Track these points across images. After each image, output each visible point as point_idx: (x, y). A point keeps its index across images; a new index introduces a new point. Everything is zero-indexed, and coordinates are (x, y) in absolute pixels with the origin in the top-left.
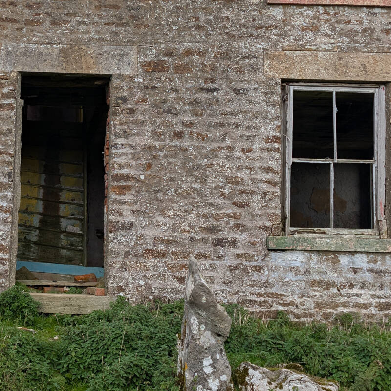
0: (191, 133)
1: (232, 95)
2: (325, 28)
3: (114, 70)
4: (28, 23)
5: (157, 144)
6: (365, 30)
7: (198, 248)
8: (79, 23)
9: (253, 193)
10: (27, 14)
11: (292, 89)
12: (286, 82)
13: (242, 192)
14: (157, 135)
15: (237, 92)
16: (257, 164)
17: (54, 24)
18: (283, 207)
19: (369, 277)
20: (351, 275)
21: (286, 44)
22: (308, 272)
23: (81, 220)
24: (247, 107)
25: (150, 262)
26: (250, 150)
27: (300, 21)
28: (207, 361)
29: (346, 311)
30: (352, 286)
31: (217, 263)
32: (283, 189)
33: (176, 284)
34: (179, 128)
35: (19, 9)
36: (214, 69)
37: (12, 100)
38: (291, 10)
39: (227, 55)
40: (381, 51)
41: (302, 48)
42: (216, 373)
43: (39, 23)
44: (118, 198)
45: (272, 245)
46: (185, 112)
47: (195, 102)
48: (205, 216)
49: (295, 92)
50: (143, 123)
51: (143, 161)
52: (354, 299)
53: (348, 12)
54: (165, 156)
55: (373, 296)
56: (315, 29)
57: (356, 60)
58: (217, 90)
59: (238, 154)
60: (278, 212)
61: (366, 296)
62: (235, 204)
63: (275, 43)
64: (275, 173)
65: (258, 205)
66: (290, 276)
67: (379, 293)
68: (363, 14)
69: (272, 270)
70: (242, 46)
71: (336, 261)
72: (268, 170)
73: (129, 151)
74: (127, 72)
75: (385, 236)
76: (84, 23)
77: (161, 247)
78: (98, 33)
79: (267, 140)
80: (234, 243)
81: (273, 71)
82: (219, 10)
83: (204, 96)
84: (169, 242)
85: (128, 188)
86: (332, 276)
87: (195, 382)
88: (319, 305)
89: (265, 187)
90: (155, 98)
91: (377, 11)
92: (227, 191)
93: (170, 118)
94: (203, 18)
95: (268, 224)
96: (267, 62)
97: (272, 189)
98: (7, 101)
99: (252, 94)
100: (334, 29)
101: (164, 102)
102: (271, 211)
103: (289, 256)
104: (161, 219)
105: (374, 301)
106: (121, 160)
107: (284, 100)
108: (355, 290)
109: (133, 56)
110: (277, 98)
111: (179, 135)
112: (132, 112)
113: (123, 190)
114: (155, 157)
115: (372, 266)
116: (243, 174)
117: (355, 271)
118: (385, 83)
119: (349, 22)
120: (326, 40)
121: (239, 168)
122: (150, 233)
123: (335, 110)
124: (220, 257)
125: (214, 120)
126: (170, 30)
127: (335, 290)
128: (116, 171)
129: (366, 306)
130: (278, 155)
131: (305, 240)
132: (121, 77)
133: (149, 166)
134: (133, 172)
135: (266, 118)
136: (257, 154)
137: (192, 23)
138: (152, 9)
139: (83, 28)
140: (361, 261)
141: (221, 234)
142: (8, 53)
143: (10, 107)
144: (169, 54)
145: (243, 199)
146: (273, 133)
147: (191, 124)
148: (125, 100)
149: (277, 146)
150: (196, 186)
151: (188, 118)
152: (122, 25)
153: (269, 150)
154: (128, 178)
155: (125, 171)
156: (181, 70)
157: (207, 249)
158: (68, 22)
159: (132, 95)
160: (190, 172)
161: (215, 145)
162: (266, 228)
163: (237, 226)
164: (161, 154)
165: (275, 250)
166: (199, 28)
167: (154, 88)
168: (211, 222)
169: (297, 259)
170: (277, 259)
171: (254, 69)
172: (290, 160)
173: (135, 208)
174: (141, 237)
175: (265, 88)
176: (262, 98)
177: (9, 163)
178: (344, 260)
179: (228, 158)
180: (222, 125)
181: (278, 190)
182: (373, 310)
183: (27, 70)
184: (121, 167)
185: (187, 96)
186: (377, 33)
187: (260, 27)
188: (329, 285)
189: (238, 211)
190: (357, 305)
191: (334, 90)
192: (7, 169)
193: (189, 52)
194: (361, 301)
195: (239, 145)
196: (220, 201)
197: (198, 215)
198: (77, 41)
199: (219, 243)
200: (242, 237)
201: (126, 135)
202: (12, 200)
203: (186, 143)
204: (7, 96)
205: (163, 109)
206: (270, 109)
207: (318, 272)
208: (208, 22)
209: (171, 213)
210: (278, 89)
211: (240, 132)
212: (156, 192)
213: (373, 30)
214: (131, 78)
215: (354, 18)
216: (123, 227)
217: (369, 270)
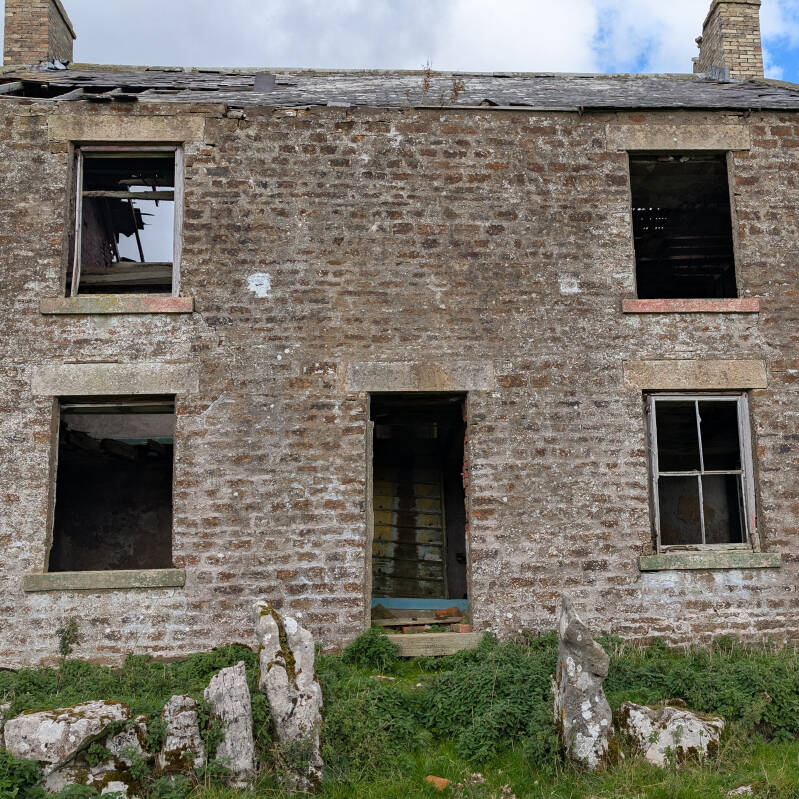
0: (554, 450)
1: (593, 408)
2: (683, 336)
3: (469, 386)
4: (376, 339)
5: (519, 463)
6: (723, 337)
7: (567, 574)
8: (431, 338)
9: (620, 510)
10: (374, 330)
11: (653, 399)
12: (647, 392)
13: (609, 510)
14: (518, 454)
15: (598, 404)
16: (623, 480)
17: (404, 339)
18: (653, 524)
19: (746, 595)
20: (727, 594)
21: (644, 353)
22: (682, 593)
24: (609, 420)
25: (517, 592)
26: (615, 465)
27: (657, 330)
29: (724, 632)
30: (728, 605)
31: (589, 588)
32: (651, 505)
33: (546, 615)
34: (540, 445)
35: (365, 325)
36: (573, 382)
37: (361, 423)
38: (647, 319)
39: (586, 367)
40: (741, 357)
41: (661, 357)
43: (387, 339)
44: (481, 523)
45: (644, 566)
46: (546, 427)
47: (555, 417)
48: (573, 538)
49: (657, 402)
50: (503, 441)
51: (505, 482)
52: (732, 619)
53: (705, 319)
54: (528, 476)
55: (751, 615)
56: (673, 337)
57: (716, 367)
58: (577, 403)
59: (603, 470)
60: (648, 530)
61: (743, 615)
62: (603, 523)
63: (634, 353)
64: (643, 488)
65: (626, 524)
66: (665, 599)
67: (757, 611)
68: (720, 320)
69: (645, 592)
70: (600, 357)
71: (711, 579)
72: (635, 485)
73: (489, 471)
74: (484, 388)
75: (758, 549)
76: (436, 338)
77: (529, 575)
78: (450, 347)
79: (632, 454)
80: (604, 566)
81: (633, 382)
82: (575, 321)
83: (565, 410)
84: (536, 569)
85: (491, 512)
86: (707, 596)
88: (697, 628)
89: (633, 503)
90: (514, 414)
91: (734, 316)
92: (594, 510)
93: (531, 434)
94: (559, 329)
95: (639, 543)
96: (627, 373)
97: (640, 505)
98: (356, 424)
99: (613, 406)
100: (692, 337)
101: (524, 417)
102: (640, 529)
103: (662, 577)
104: (527, 544)
105: (753, 620)
106: (482, 482)
107: (647, 412)
108: (732, 610)
109: (489, 371)
110: (639, 410)
111: (541, 453)
112: (491, 429)
113: (485, 514)
114: (517, 477)
115: (748, 583)
116: (608, 491)
117: (731, 589)
118: (748, 390)
119: (707, 329)
120: (685, 348)
121: (605, 485)
122: (517, 560)
123: (699, 420)
124: (591, 582)
125: (577, 435)
126: (526, 342)
127: (711, 611)
128: (478, 494)
129: (744, 626)
130: (644, 470)
131: (678, 559)
132: (477, 393)
133: (512, 487)
134: (496, 494)
135: (629, 431)
136: (623, 469)
137: (548, 334)
138: (506, 322)
139: (434, 343)
140: (736, 578)
141: (592, 557)
142: (355, 373)
143: (360, 430)
144: (526, 367)
145: (611, 518)
146: (637, 447)
147: (553, 440)
148: (483, 417)
149: (642, 459)
150: (561, 506)
151: (549, 434)
152: (476, 339)
153: (635, 465)
154: (490, 501)
155: (487, 494)
156: (540, 383)
157: (577, 574)
158: (419, 337)
159: (491, 412)
160: (555, 491)
161: (579, 461)
162: (637, 548)
163: (607, 547)
164: (524, 473)
165: (647, 571)
166: (555, 339)
167: (513, 403)
168: (579, 544)
169: (670, 579)
170: (651, 581)
171: (614, 380)
172: (657, 474)
173: (499, 533)
174: (506, 565)
175: (626, 400)
176: (624, 410)
177: (360, 492)
178: (719, 578)
179: (594, 474)
180: (585, 440)
181: (646, 506)
182: (752, 630)
183: (376, 389)
184: (482, 489)
185: (547, 411)
186: (736, 340)
187: (618, 337)
188: (705, 606)
189: (606, 531)
190: (735, 626)
191: (696, 399)
192: (358, 498)
193: (547, 365)
194: (739, 620)
195: (604, 460)
196: (588, 521)
197: (565, 537)
198: (429, 357)
199: (589, 566)
200: (613, 559)
201: (486, 454)
202: (365, 533)
203: (550, 460)
204: (356, 418)
205: (523, 426)
206: (633, 421)
207: (694, 593)
208: (564, 333)
209: (537, 536)
210: (640, 400)
211: (604, 446)
212: (520, 515)
213: (731, 337)
214: (489, 394)
215: (711, 325)
216: (487, 555)
217: (745, 587)
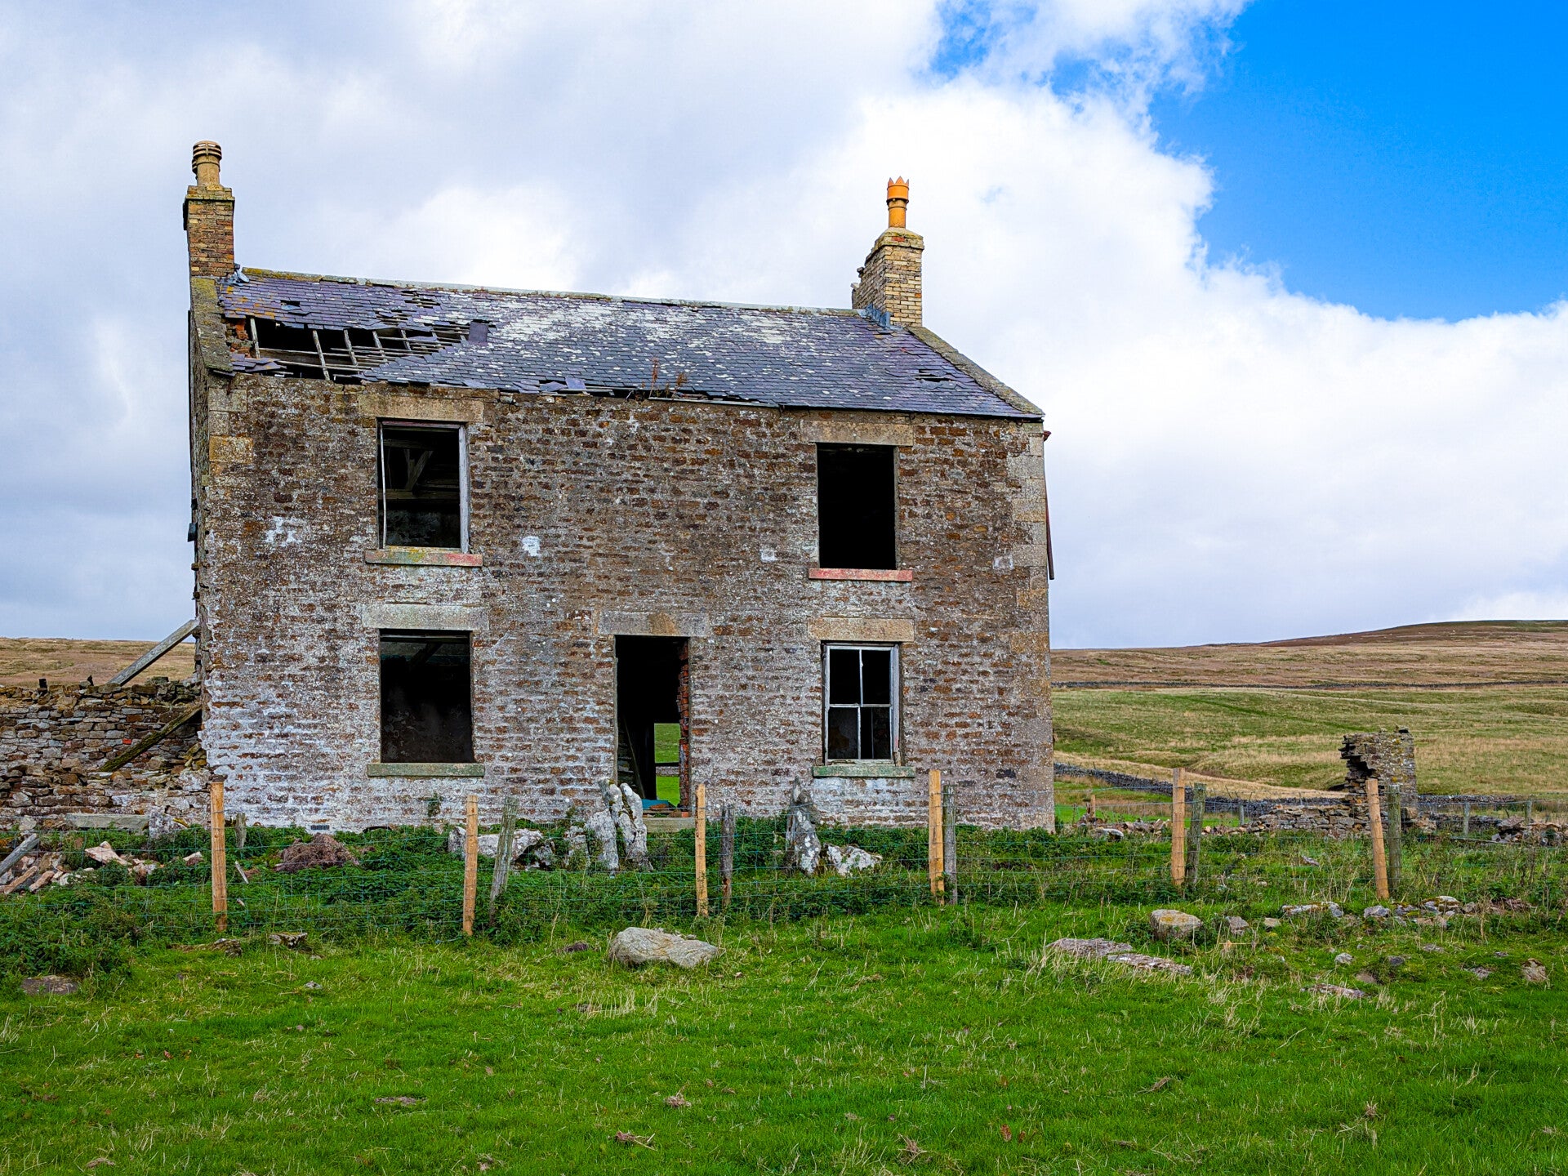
0: (753, 685)
1: (784, 653)
2: (853, 599)
3: (691, 634)
4: (620, 593)
5: (727, 694)
6: (883, 601)
7: (761, 777)
8: (662, 594)
9: (801, 732)
10: (619, 586)
11: (829, 648)
12: (824, 642)
13: (792, 732)
14: (726, 687)
15: (787, 651)
16: (804, 709)
17: (642, 594)
18: (823, 745)
19: (888, 796)
20: (875, 795)
21: (824, 612)
22: (843, 794)
23: (628, 761)
24: (796, 663)
25: (724, 789)
26: (798, 698)
27: (834, 593)
28: (807, 839)
29: (871, 823)
30: (875, 804)
31: (775, 789)
32: (823, 729)
33: (744, 806)
34: (744, 681)
35: (612, 581)
36: (770, 632)
37: (610, 659)
38: (826, 584)
39: (779, 621)
40: (896, 617)
41: (836, 615)
42: (812, 847)
43: (630, 594)
44: (698, 738)
45: (816, 774)
46: (748, 667)
47: (755, 660)
48: (765, 752)
49: (831, 650)
50: (716, 677)
51: (717, 708)
52: (877, 814)
53: (870, 585)
54: (734, 704)
55: (891, 811)
56: (846, 599)
57: (877, 625)
58: (772, 649)
59: (789, 701)
60: (820, 747)
61: (885, 812)
62: (788, 741)
63: (816, 611)
64: (818, 716)
65: (804, 742)
66: (830, 797)
67: (895, 808)
68: (882, 587)
69: (816, 793)
70: (790, 613)
71: (864, 785)
72: (812, 714)
73: (705, 700)
74: (702, 635)
75: (899, 764)
76: (666, 594)
77: (733, 777)
78: (677, 602)
79: (811, 690)
80: (787, 772)
81: (814, 634)
82: (772, 584)
83: (762, 654)
84: (738, 773)
85: (706, 730)
86: (861, 796)
87: (801, 853)
88: (852, 819)
89: (810, 727)
90: (724, 657)
91: (892, 584)
92: (782, 731)
93: (736, 673)
94: (759, 590)
95: (813, 757)
96: (810, 626)
97: (815, 729)
98: (606, 660)
99: (799, 652)
100: (860, 600)
101: (732, 659)
102: (814, 747)
103: (829, 781)
104: (732, 755)
105: (892, 815)
106: (700, 708)
107: (823, 657)
108: (878, 807)
109: (706, 621)
110: (818, 656)
111: (744, 687)
112: (707, 668)
113: (701, 732)
114: (726, 705)
115: (890, 788)
116: (794, 718)
117: (878, 792)
118: (900, 643)
119: (871, 594)
120: (854, 608)
121: (790, 713)
122: (724, 766)
123: (861, 665)
124: (777, 784)
125: (771, 674)
126: (734, 600)
127: (863, 807)
128: (696, 717)
129: (886, 819)
130: (819, 702)
131: (841, 769)
132: (697, 638)
133: (721, 712)
134: (710, 717)
135: (810, 672)
136: (804, 701)
137: (752, 594)
138: (719, 582)
139: (665, 598)
140: (882, 784)
141: (778, 766)
142: (605, 619)
143: (609, 664)
144: (734, 620)
145: (793, 737)
146: (815, 685)
147: (753, 678)
148: (701, 658)
149: (818, 694)
150: (758, 727)
151: (750, 673)
152: (696, 595)
153: (812, 698)
154: (705, 722)
155: (703, 717)
156: (744, 633)
157: (768, 778)
158: (652, 593)
159: (708, 654)
160: (753, 716)
161: (771, 694)
162: (811, 760)
163: (790, 759)
164: (730, 702)
165: (818, 777)
166: (756, 598)
167: (723, 648)
168: (769, 757)
169: (834, 784)
170: (820, 784)
171: (800, 632)
172: (828, 706)
173: (711, 746)
174: (717, 770)
175: (809, 648)
176: (807, 655)
177: (610, 712)
178: (869, 783)
179: (782, 704)
180: (777, 678)
181: (820, 730)
182: (891, 822)
183: (621, 633)
184: (699, 713)
185: (749, 655)
186: (893, 603)
187: (804, 598)
188: (859, 803)
189: (790, 747)
190: (879, 818)
191: (860, 649)
192: (609, 716)
193: (750, 619)
194: (883, 815)
195: (790, 694)
196: (776, 740)
197: (760, 751)
198: (660, 609)
199: (777, 772)
200: (794, 768)
201: (703, 687)
202: (613, 743)
203: (750, 693)
204: (606, 655)
205: (731, 665)
206: (813, 665)
207: (851, 794)
208: (764, 593)
209: (739, 749)
210: (819, 649)
211: (790, 683)
212: (727, 733)
213: (889, 601)
214: (706, 640)
215: (875, 591)
216: (703, 762)
217: (889, 791)
